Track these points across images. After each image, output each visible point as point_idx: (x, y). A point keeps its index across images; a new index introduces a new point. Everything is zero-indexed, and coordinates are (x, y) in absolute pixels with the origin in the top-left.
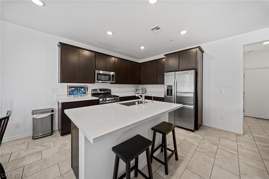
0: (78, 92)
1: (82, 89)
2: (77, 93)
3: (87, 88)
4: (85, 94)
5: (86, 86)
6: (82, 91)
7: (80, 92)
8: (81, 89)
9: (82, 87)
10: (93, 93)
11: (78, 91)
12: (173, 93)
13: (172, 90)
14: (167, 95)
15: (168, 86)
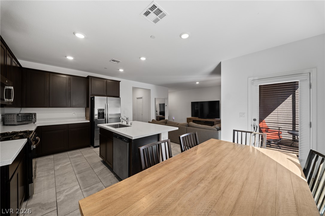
12: (105, 116)
13: (104, 113)
14: (98, 119)
15: (99, 110)
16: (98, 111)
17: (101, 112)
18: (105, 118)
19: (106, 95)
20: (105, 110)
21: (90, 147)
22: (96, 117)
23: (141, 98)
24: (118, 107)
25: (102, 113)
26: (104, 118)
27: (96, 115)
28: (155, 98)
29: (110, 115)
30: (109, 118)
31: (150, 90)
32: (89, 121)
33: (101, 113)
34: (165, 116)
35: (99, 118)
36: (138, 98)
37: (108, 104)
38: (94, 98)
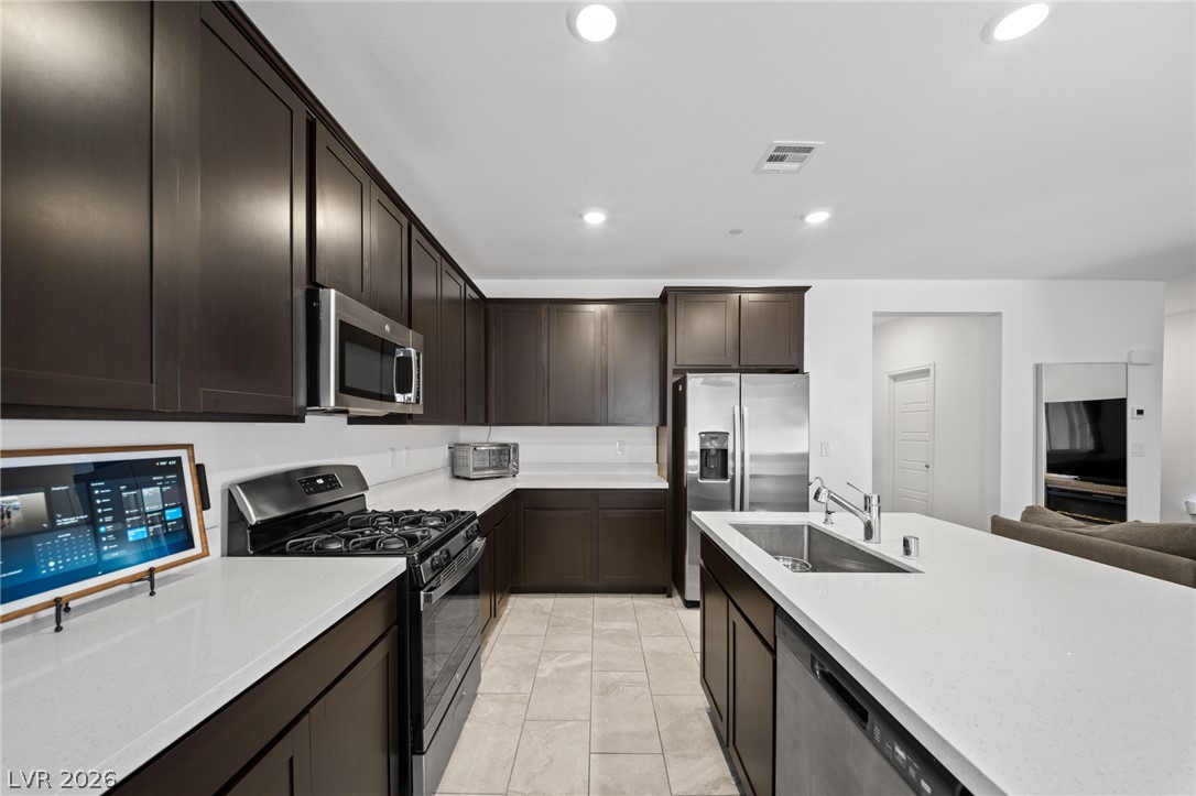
0: (97, 536)
1: (151, 496)
2: (87, 557)
3: (200, 471)
4: (191, 545)
5: (183, 453)
6: (145, 520)
7: (120, 536)
8: (139, 487)
9: (140, 472)
10: (254, 519)
11: (93, 522)
12: (730, 463)
13: (726, 450)
14: (702, 477)
15: (707, 436)
16: (702, 441)
17: (713, 445)
18: (730, 472)
19: (735, 366)
20: (730, 438)
21: (670, 596)
22: (692, 465)
23: (925, 373)
24: (797, 423)
25: (717, 450)
26: (725, 476)
27: (693, 457)
28: (1038, 368)
29: (753, 458)
30: (751, 476)
31: (999, 314)
32: (665, 485)
33: (713, 452)
34: (1124, 484)
35: (705, 473)
36: (895, 378)
37: (746, 410)
38: (683, 382)
